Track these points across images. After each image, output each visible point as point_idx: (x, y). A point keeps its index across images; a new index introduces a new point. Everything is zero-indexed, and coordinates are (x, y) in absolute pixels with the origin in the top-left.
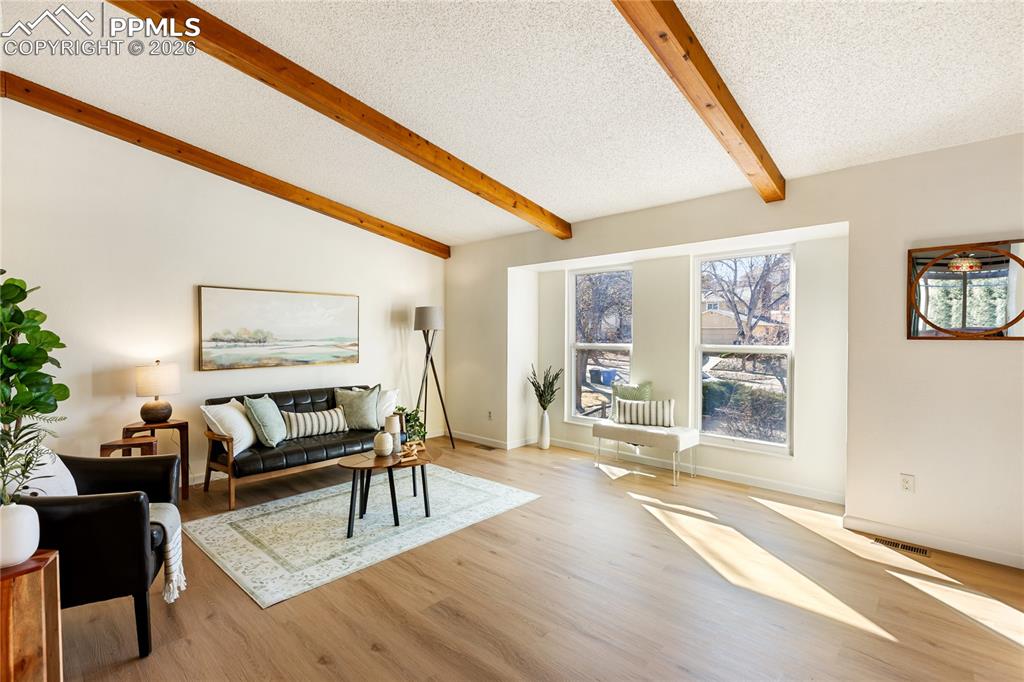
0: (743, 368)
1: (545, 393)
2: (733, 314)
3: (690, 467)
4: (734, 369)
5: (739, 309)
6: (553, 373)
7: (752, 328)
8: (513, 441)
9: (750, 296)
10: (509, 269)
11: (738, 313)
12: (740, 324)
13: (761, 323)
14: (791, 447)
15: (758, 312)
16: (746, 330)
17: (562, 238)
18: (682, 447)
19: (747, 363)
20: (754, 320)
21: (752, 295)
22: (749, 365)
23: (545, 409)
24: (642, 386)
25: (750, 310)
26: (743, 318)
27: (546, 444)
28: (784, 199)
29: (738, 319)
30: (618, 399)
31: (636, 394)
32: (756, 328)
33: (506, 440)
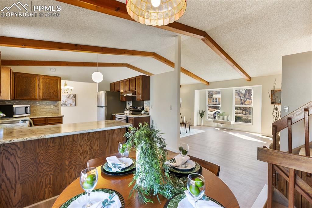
0: (242, 113)
1: (202, 115)
2: (239, 97)
3: (233, 128)
4: (239, 113)
5: (241, 96)
6: (203, 111)
7: (245, 102)
8: (195, 124)
9: (244, 92)
10: (195, 91)
11: (241, 97)
12: (241, 100)
13: (248, 100)
14: (252, 124)
15: (247, 97)
16: (243, 102)
17: (207, 85)
18: (231, 124)
19: (243, 112)
20: (246, 99)
21: (245, 92)
22: (244, 112)
23: (202, 118)
24: (223, 113)
25: (244, 96)
26: (242, 98)
27: (202, 125)
28: (251, 80)
29: (241, 99)
30: (218, 115)
31: (222, 115)
32: (246, 101)
33: (194, 124)
